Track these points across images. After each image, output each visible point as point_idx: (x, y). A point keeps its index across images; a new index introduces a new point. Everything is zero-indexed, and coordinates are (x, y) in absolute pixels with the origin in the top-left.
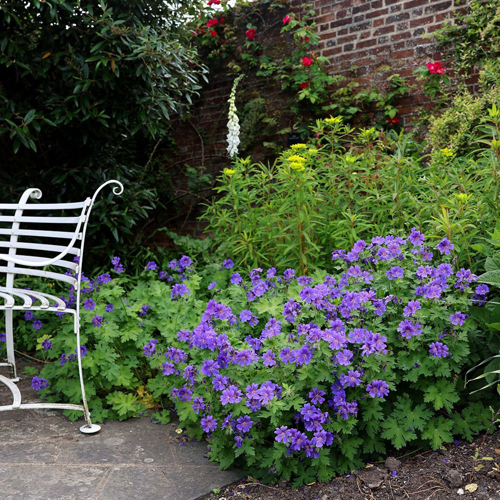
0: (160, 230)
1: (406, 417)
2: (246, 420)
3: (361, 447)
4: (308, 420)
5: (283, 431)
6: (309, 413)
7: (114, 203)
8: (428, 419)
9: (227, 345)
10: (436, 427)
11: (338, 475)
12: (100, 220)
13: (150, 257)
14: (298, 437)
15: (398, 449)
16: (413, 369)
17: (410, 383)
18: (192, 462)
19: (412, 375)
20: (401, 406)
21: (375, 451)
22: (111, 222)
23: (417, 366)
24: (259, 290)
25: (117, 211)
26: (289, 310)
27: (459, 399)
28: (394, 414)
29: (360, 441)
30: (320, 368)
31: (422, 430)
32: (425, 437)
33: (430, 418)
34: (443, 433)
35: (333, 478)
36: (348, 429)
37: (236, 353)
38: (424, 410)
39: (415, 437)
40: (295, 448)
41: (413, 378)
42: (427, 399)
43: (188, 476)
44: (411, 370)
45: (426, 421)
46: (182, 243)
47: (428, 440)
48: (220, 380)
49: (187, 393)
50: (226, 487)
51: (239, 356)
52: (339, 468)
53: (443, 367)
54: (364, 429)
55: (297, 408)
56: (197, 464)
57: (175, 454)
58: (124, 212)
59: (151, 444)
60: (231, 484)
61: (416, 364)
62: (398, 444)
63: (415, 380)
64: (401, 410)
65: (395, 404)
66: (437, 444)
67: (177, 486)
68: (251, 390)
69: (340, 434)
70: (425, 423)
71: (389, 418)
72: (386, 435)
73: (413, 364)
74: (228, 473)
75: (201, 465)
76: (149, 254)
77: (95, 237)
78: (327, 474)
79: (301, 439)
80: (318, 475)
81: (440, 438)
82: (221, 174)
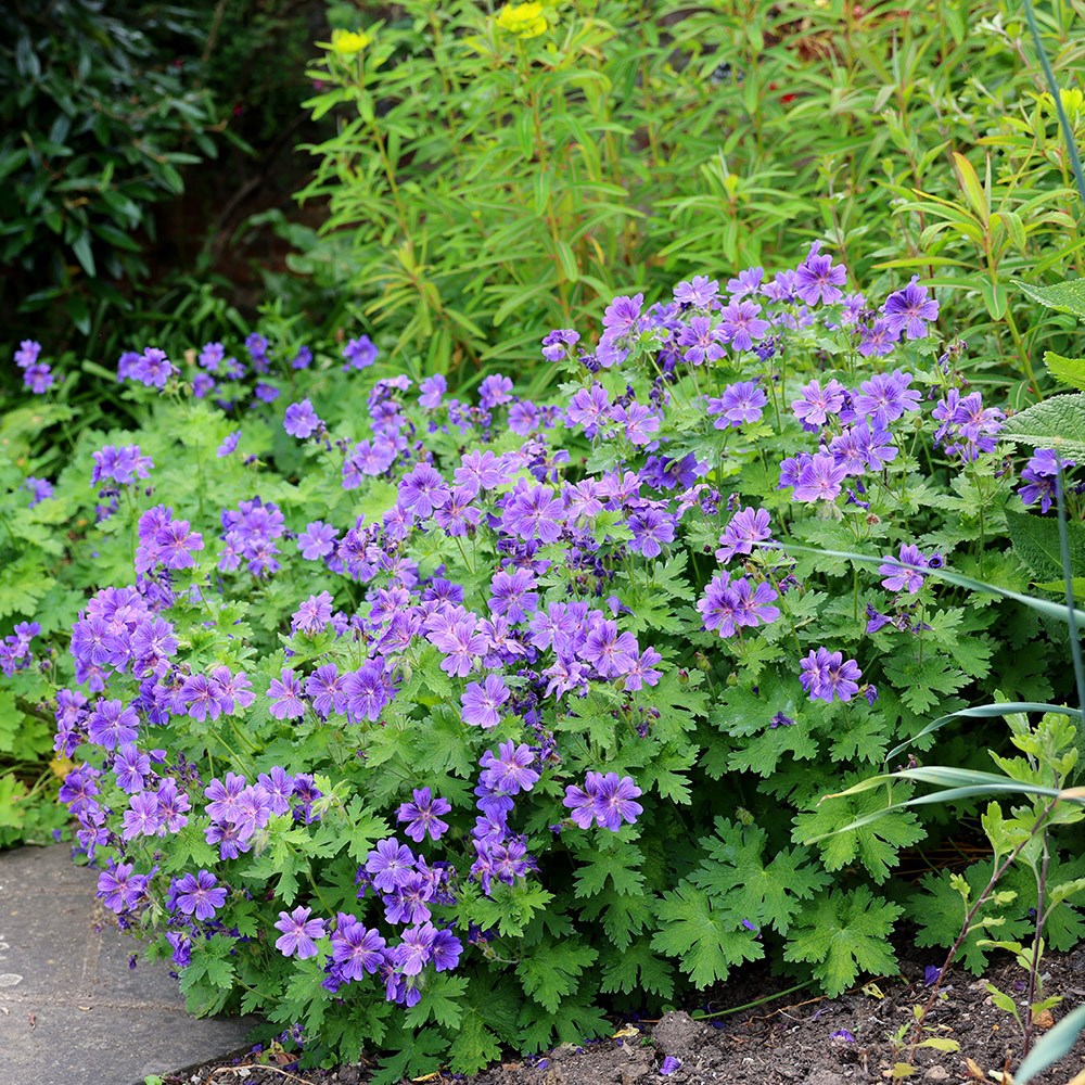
0: (256, 220)
1: (741, 886)
2: (204, 885)
3: (593, 973)
4: (389, 890)
5: (299, 923)
6: (395, 867)
7: (67, 152)
8: (809, 896)
9: (155, 656)
10: (845, 924)
11: (510, 1054)
12: (29, 209)
13: (211, 316)
14: (357, 941)
15: (700, 987)
16: (768, 733)
17: (751, 778)
18: (129, 990)
19: (763, 751)
20: (727, 851)
21: (640, 987)
22: (67, 213)
23: (782, 721)
24: (376, 453)
25: (81, 176)
26: (358, 543)
27: (924, 834)
28: (698, 876)
29: (589, 956)
30: (438, 728)
31: (783, 932)
32: (795, 953)
33: (815, 893)
34: (866, 942)
35: (492, 1064)
36: (514, 920)
37: (181, 681)
38: (801, 866)
39: (756, 953)
40: (347, 973)
41: (760, 761)
42: (805, 833)
43: (97, 1033)
44: (759, 734)
45: (803, 902)
46: (315, 263)
47: (806, 967)
48: (132, 763)
49: (86, 790)
50: (191, 1070)
51: (189, 691)
52: (523, 1035)
53: (864, 730)
54: (598, 919)
55: (360, 852)
56: (141, 997)
57: (90, 963)
58: (100, 180)
59: (39, 929)
60: (211, 1063)
61: (780, 716)
62: (705, 973)
63: (766, 768)
64: (727, 863)
65: (707, 843)
66: (840, 977)
67: (48, 1061)
68: (221, 794)
69: (491, 935)
70: (798, 910)
71: (683, 888)
72: (669, 943)
73: (769, 715)
74: (217, 1027)
75: (151, 999)
76: (209, 305)
77: (29, 265)
78: (479, 1054)
79: (366, 945)
80: (452, 1053)
81: (854, 958)
82: (322, 53)
